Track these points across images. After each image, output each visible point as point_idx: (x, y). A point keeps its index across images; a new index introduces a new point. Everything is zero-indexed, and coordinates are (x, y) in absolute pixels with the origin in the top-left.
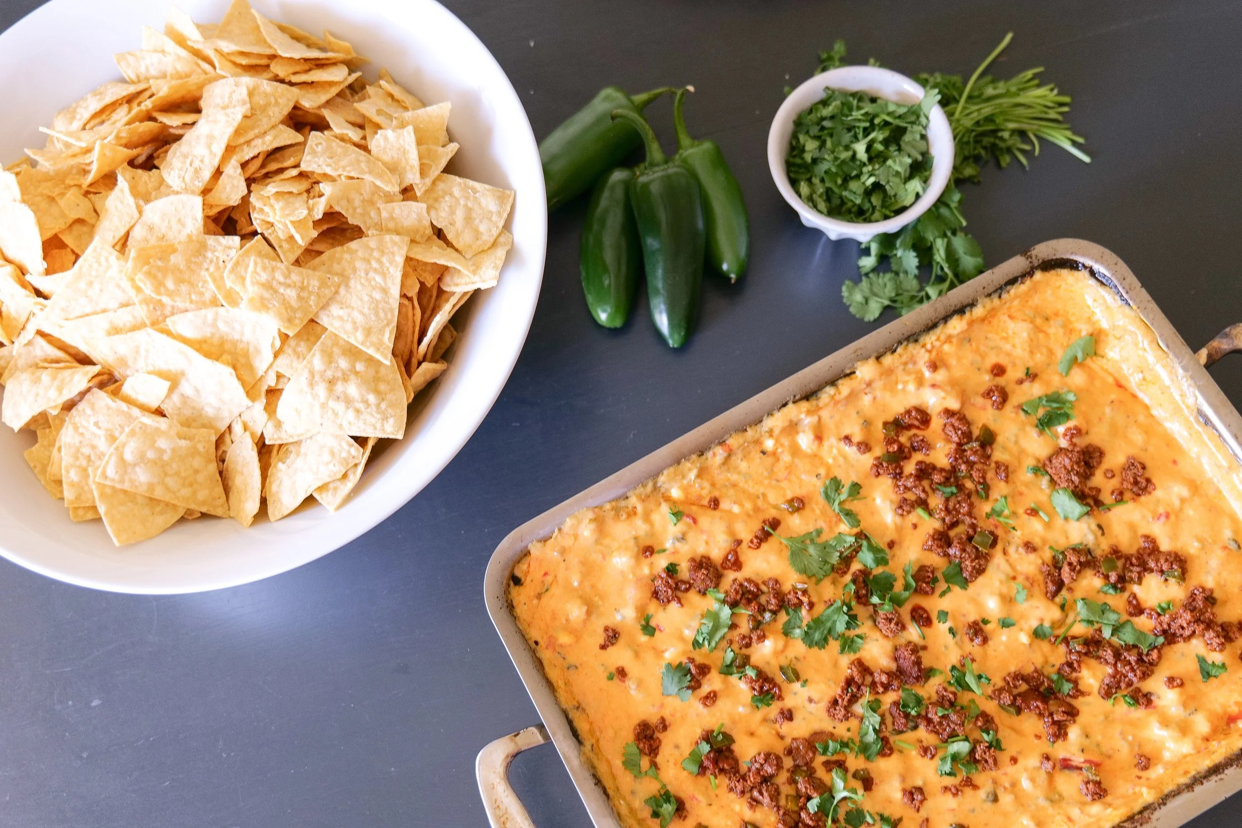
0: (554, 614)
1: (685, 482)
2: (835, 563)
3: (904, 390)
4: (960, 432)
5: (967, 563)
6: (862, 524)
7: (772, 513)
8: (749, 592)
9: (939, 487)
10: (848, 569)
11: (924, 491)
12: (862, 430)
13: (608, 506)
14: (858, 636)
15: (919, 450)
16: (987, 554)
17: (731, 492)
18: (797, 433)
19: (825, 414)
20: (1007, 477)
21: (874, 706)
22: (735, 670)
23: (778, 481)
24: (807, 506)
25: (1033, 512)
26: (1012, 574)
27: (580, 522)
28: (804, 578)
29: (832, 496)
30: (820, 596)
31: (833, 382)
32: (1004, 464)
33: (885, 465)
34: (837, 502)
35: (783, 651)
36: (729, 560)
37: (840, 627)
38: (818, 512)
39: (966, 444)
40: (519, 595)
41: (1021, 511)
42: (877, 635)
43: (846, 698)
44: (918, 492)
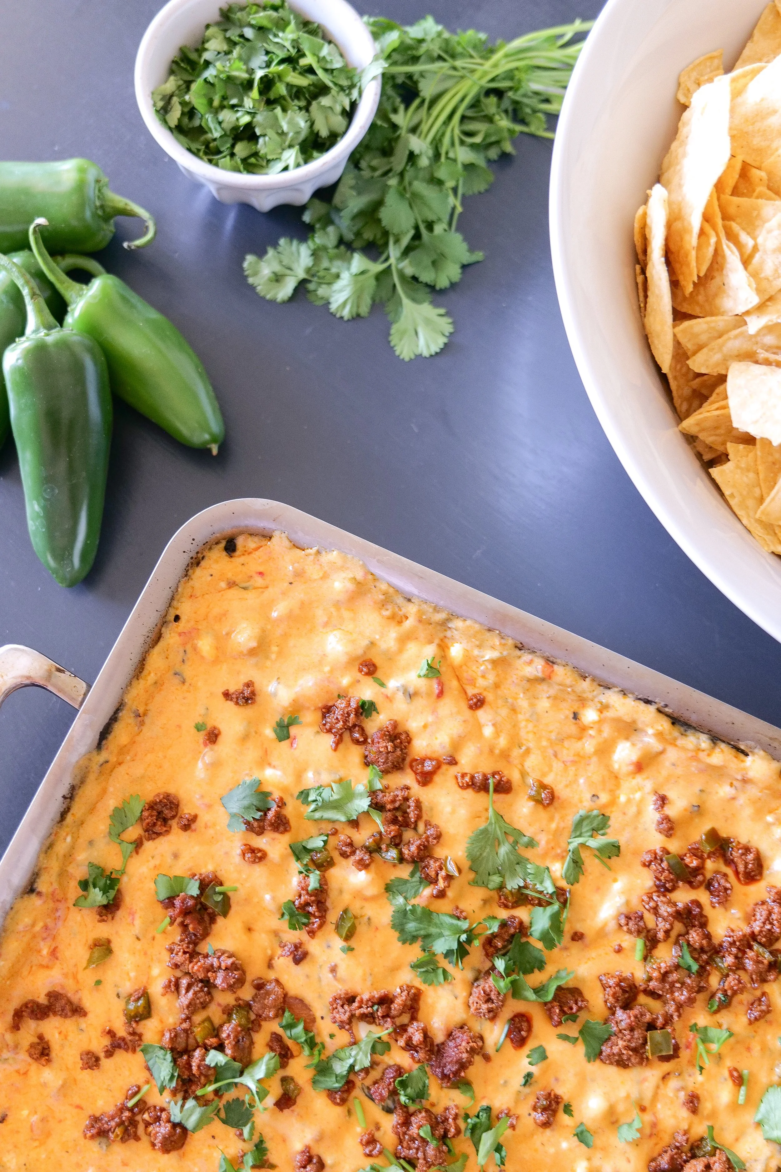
0: (225, 615)
1: (476, 652)
2: (509, 887)
3: (769, 825)
4: (768, 927)
5: (621, 1043)
6: (577, 886)
7: (515, 776)
8: (405, 813)
9: (685, 947)
10: (513, 907)
11: (667, 932)
12: (686, 810)
13: (384, 587)
14: (445, 972)
15: (711, 893)
16: (647, 1058)
17: (504, 712)
18: (627, 738)
19: (672, 754)
20: (756, 1019)
21: (379, 1047)
22: (306, 860)
23: (556, 755)
24: (551, 809)
25: (739, 1080)
26: (646, 1103)
27: (343, 568)
28: (466, 864)
29: (584, 830)
30: (460, 895)
31: (715, 738)
32: (769, 1006)
33: (665, 865)
34: (581, 840)
35: (366, 899)
36: (423, 766)
37: (440, 946)
38: (553, 826)
39: (760, 943)
40: (217, 562)
41: (728, 1063)
42: (463, 994)
43: (363, 1010)
44: (663, 925)
